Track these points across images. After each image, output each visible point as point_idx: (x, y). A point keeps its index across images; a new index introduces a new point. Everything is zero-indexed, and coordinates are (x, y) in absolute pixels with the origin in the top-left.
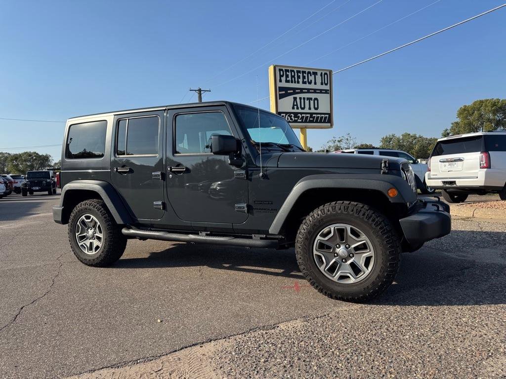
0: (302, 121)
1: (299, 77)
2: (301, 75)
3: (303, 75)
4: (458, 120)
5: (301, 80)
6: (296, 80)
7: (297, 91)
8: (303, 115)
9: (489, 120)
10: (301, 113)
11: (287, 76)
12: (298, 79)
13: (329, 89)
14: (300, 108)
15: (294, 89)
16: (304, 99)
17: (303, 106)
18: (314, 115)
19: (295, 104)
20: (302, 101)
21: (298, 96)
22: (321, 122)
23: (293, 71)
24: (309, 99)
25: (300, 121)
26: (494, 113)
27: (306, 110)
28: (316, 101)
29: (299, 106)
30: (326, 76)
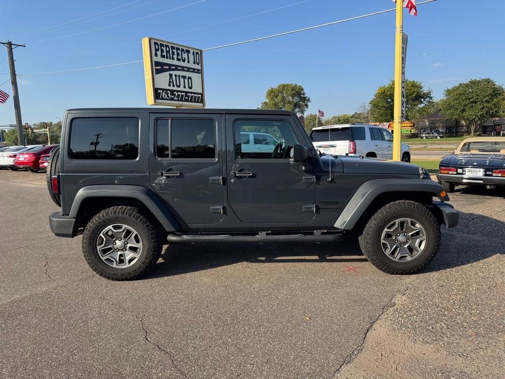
0: (178, 99)
1: (173, 53)
2: (175, 51)
3: (177, 52)
4: (267, 100)
5: (175, 57)
6: (171, 56)
7: (172, 67)
8: (179, 93)
9: (289, 102)
10: (177, 91)
11: (162, 51)
12: (173, 56)
13: (200, 69)
14: (175, 86)
15: (170, 65)
16: (179, 76)
17: (178, 84)
18: (188, 94)
19: (171, 81)
20: (178, 78)
21: (173, 73)
22: (194, 102)
23: (168, 46)
24: (184, 77)
25: (177, 99)
26: (293, 96)
27: (182, 88)
28: (190, 80)
29: (175, 84)
30: (197, 55)
